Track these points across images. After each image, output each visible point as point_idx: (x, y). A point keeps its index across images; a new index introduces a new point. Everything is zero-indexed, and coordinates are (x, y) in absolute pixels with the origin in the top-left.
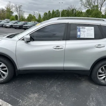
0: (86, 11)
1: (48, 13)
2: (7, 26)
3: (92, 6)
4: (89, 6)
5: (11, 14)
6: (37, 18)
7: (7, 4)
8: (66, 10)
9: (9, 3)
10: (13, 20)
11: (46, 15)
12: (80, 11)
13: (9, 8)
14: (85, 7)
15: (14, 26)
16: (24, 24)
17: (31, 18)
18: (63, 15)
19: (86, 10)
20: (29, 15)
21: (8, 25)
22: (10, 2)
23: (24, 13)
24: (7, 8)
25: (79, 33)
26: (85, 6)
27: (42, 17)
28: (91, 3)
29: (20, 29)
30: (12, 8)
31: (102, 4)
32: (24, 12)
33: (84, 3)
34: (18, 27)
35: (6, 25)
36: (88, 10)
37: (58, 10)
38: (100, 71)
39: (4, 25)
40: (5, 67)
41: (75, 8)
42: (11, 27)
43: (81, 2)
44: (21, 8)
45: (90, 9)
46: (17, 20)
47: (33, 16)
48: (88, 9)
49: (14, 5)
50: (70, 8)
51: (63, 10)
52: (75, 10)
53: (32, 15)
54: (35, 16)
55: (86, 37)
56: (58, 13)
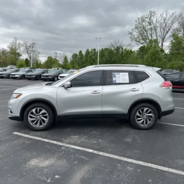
0: (140, 49)
1: (78, 54)
2: (16, 76)
3: (148, 41)
4: (143, 41)
5: (17, 57)
6: (61, 62)
7: (12, 41)
8: (106, 49)
9: (14, 40)
10: (21, 66)
11: (76, 57)
12: (128, 50)
13: (14, 47)
14: (137, 43)
15: (27, 75)
16: (43, 73)
17: (51, 63)
18: (104, 56)
19: (140, 47)
20: (49, 58)
21: (18, 74)
22: (16, 38)
23: (39, 55)
24: (12, 49)
25: (114, 79)
26: (137, 41)
27: (69, 61)
28: (146, 36)
29: (38, 80)
30: (19, 47)
31: (164, 38)
32: (39, 53)
33: (136, 36)
34: (34, 77)
35: (14, 75)
36: (141, 47)
37: (95, 50)
38: (138, 114)
39: (12, 75)
40: (45, 114)
41: (122, 45)
42: (23, 77)
43: (130, 35)
44: (35, 47)
45: (145, 46)
46: (28, 66)
47: (55, 60)
48: (142, 45)
49: (22, 42)
50: (114, 44)
51: (102, 49)
52: (122, 49)
53: (53, 58)
54: (57, 59)
55: (121, 82)
56: (94, 54)
